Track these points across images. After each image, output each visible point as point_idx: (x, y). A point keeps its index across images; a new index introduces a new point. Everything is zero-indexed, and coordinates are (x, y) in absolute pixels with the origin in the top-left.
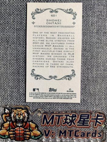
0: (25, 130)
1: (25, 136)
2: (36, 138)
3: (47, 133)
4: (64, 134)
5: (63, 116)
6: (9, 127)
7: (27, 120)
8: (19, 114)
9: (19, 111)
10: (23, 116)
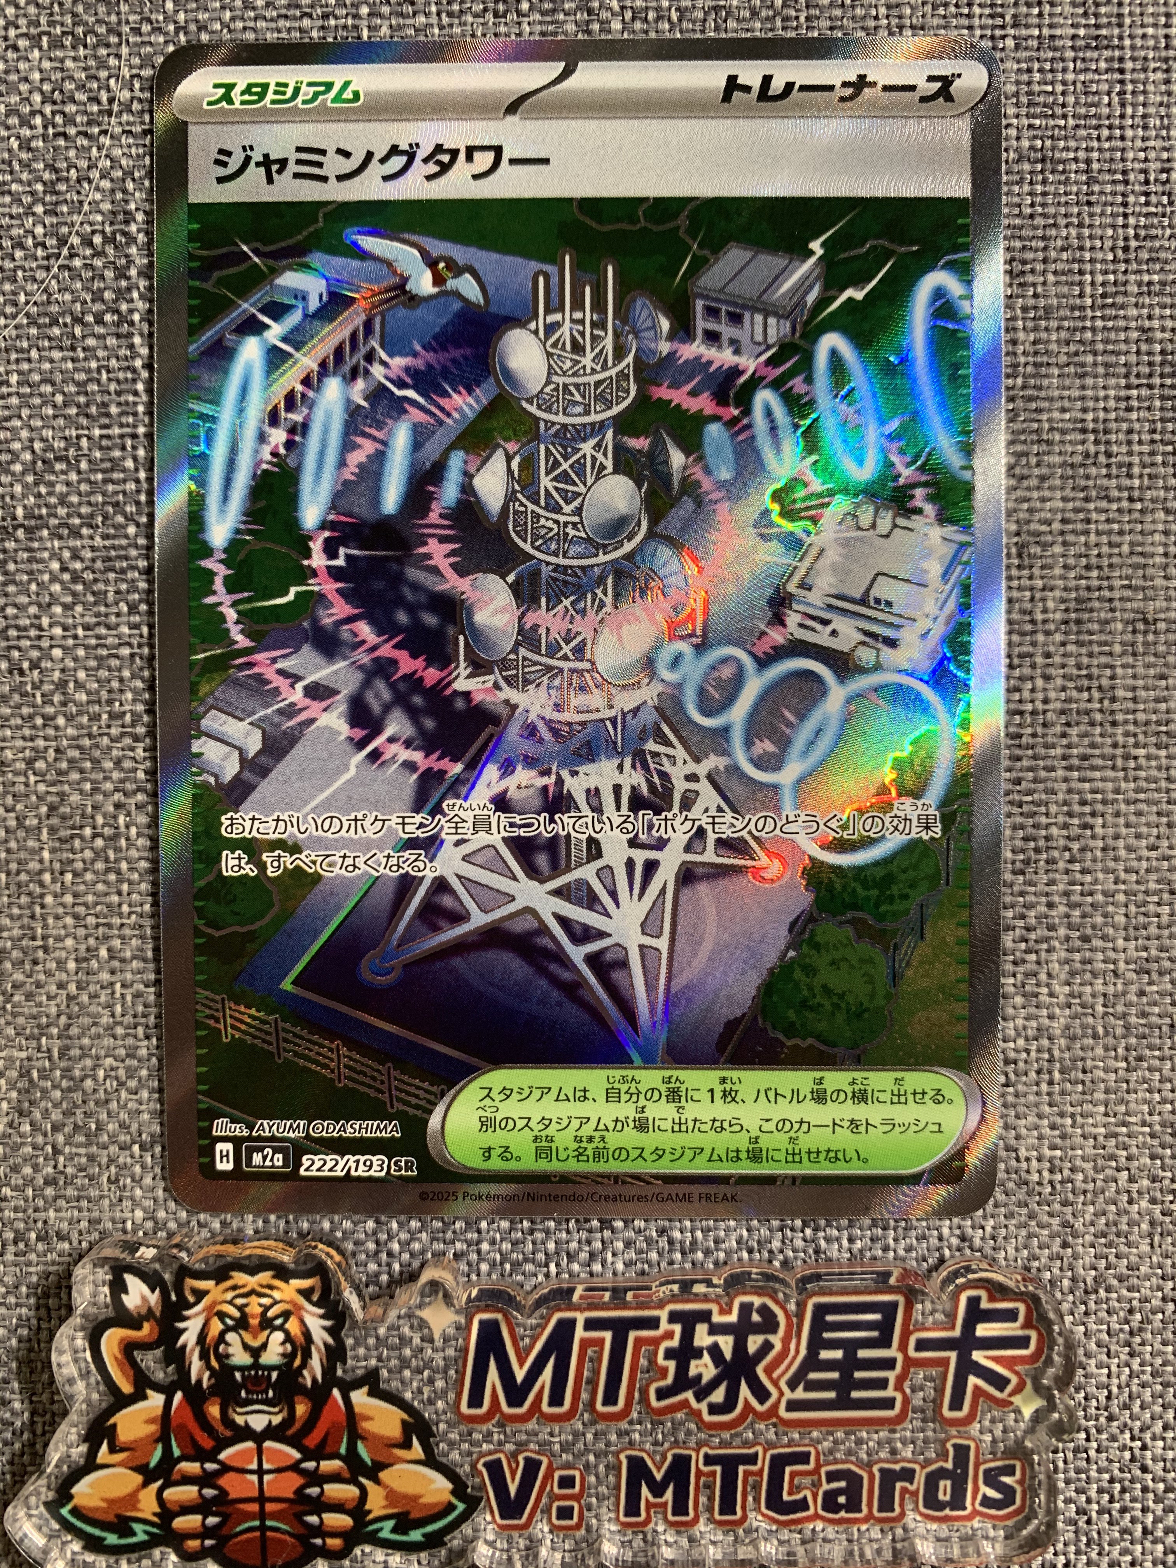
0: (311, 1465)
1: (313, 1519)
2: (416, 1536)
3: (513, 1488)
4: (669, 1494)
5: (654, 1323)
6: (163, 1438)
7: (328, 1369)
8: (255, 1321)
9: (252, 1292)
10: (289, 1337)
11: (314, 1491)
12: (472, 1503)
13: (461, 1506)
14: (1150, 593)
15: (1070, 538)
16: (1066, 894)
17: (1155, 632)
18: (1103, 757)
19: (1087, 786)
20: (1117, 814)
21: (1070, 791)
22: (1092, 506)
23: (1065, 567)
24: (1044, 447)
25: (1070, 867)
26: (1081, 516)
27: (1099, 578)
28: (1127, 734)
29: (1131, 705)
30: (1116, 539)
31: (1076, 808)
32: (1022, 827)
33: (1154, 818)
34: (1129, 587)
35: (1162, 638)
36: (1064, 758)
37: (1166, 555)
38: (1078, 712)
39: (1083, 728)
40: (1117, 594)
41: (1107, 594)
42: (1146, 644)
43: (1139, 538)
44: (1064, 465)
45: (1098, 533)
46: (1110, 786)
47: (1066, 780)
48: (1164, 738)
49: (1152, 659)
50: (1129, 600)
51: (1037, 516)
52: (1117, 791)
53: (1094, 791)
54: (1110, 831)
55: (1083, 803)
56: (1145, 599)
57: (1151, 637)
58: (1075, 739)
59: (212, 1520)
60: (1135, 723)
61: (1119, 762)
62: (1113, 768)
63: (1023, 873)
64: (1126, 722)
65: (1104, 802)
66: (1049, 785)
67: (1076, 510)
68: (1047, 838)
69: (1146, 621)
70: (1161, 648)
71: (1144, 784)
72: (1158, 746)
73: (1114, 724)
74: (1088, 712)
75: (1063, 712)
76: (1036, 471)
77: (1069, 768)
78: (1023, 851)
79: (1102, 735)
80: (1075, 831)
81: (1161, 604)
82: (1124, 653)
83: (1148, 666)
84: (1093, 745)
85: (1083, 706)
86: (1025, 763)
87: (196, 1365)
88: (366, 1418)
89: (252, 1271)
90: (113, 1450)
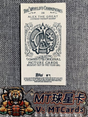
1: (21, 112)
2: (30, 113)
3: (38, 109)
4: (52, 110)
5: (51, 95)
6: (7, 104)
7: (22, 99)
8: (16, 94)
9: (15, 92)
10: (19, 96)
11: (21, 109)
12: (35, 111)
13: (34, 111)
59: (12, 112)
87: (10, 98)
88: (25, 103)
89: (15, 90)
90: (3, 105)
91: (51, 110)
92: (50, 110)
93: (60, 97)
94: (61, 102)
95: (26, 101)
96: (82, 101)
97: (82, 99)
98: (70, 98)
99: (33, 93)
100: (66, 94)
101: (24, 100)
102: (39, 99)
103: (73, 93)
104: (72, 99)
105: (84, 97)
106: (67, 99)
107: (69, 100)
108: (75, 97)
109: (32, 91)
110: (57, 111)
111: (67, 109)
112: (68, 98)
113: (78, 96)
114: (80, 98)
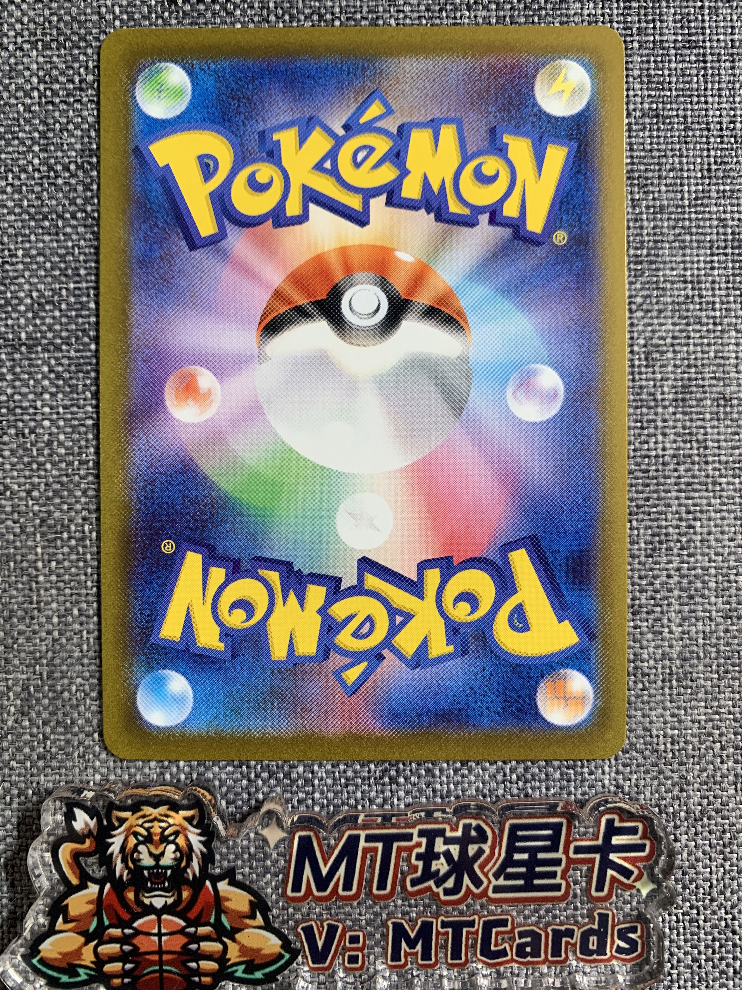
0: (192, 930)
1: (194, 965)
2: (259, 975)
3: (320, 944)
4: (419, 947)
5: (409, 837)
6: (98, 913)
7: (203, 868)
8: (156, 838)
9: (155, 819)
10: (178, 849)
11: (194, 947)
12: (295, 954)
13: (287, 956)
14: (727, 382)
15: (678, 348)
16: (679, 569)
17: (731, 406)
18: (700, 483)
19: (690, 502)
20: (710, 519)
21: (680, 505)
22: (691, 328)
23: (675, 366)
24: (661, 292)
25: (681, 552)
26: (684, 334)
27: (696, 373)
28: (714, 469)
29: (717, 451)
30: (706, 348)
31: (684, 515)
32: (651, 528)
33: (732, 522)
34: (715, 378)
35: (735, 410)
36: (676, 484)
37: (737, 358)
38: (684, 456)
39: (687, 466)
40: (707, 383)
41: (701, 382)
42: (725, 413)
43: (720, 348)
44: (673, 303)
45: (695, 345)
46: (704, 501)
47: (677, 498)
48: (738, 472)
49: (729, 423)
50: (715, 386)
51: (657, 335)
52: (709, 505)
53: (695, 505)
54: (705, 530)
55: (688, 512)
56: (724, 386)
57: (728, 409)
58: (683, 473)
59: (129, 966)
60: (720, 462)
61: (710, 487)
62: (707, 490)
63: (651, 556)
64: (714, 462)
65: (701, 512)
66: (667, 501)
67: (681, 331)
68: (667, 535)
69: (725, 399)
70: (735, 416)
71: (726, 500)
72: (734, 476)
73: (707, 463)
74: (690, 456)
75: (674, 456)
76: (656, 307)
77: (680, 491)
78: (651, 543)
79: (699, 470)
80: (684, 530)
81: (734, 388)
82: (712, 419)
83: (727, 427)
84: (694, 477)
85: (687, 452)
86: (652, 488)
87: (119, 866)
88: (228, 900)
89: (155, 806)
90: (66, 921)
91: (412, 944)
92: (404, 945)
93: (472, 849)
94: (477, 882)
95: (233, 883)
96: (627, 873)
97: (624, 859)
98: (541, 856)
99: (280, 824)
100: (514, 828)
101: (215, 880)
102: (325, 871)
103: (564, 821)
104: (557, 862)
105: (640, 848)
106: (520, 863)
107: (538, 869)
108: (578, 850)
109: (270, 813)
110: (456, 954)
111: (522, 935)
112: (525, 856)
113: (600, 842)
114: (613, 857)
